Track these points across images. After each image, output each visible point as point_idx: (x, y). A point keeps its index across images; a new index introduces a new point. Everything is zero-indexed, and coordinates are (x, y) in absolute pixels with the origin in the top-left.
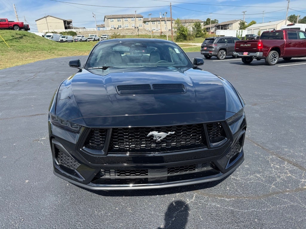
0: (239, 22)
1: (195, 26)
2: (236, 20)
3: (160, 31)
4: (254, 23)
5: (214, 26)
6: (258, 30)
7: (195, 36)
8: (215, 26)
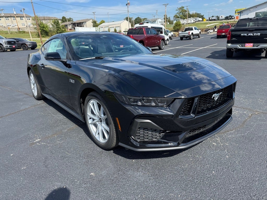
0: (91, 21)
1: (54, 23)
2: (89, 19)
3: (17, 27)
4: (103, 22)
5: (70, 24)
6: (108, 28)
7: (56, 32)
8: (72, 24)
